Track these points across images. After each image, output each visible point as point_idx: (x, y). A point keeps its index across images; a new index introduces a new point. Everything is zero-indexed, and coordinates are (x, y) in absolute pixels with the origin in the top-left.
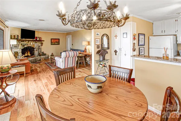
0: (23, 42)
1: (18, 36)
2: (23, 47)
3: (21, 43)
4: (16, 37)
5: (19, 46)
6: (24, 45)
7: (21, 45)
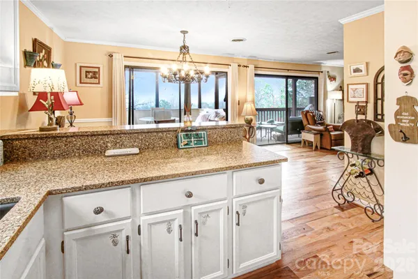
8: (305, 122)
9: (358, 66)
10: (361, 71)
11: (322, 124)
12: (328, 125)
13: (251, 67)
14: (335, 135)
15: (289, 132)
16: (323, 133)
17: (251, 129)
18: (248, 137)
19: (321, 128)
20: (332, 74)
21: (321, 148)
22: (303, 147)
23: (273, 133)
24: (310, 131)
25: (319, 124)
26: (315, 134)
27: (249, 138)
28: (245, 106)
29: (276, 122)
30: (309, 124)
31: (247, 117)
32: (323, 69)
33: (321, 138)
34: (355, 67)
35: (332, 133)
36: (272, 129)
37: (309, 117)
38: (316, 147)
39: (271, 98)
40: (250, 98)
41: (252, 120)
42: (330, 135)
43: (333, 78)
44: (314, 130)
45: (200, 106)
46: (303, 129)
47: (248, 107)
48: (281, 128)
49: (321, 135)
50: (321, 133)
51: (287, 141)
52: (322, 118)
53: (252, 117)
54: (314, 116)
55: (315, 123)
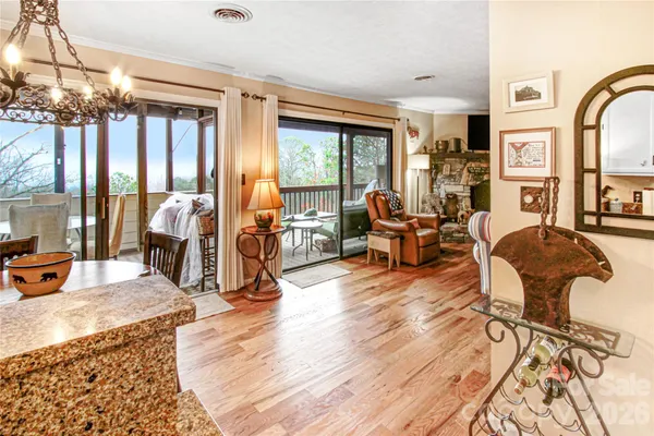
0: (478, 164)
1: (458, 141)
2: (477, 180)
3: (468, 165)
4: (452, 147)
5: (461, 176)
6: (480, 174)
7: (469, 171)
8: (373, 214)
9: (529, 84)
10: (539, 96)
11: (401, 217)
12: (410, 218)
13: (272, 100)
14: (424, 237)
15: (345, 234)
16: (405, 234)
17: (271, 239)
18: (262, 257)
19: (402, 225)
20: (413, 124)
21: (402, 263)
22: (371, 264)
23: (317, 237)
24: (382, 231)
25: (396, 216)
26: (392, 238)
27: (266, 259)
28: (257, 185)
29: (320, 214)
30: (380, 217)
31: (259, 212)
32: (400, 115)
33: (401, 244)
34: (520, 86)
35: (419, 234)
36: (313, 231)
37: (379, 204)
38: (395, 262)
39: (312, 168)
40: (268, 168)
41: (271, 219)
42: (417, 238)
43: (414, 132)
44: (390, 229)
45: (170, 187)
46: (370, 229)
47: (263, 189)
48: (330, 227)
49: (402, 238)
50: (400, 236)
51: (341, 252)
52: (400, 205)
53: (273, 212)
54: (387, 202)
55: (390, 216)
